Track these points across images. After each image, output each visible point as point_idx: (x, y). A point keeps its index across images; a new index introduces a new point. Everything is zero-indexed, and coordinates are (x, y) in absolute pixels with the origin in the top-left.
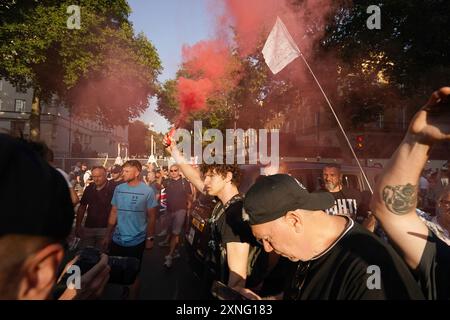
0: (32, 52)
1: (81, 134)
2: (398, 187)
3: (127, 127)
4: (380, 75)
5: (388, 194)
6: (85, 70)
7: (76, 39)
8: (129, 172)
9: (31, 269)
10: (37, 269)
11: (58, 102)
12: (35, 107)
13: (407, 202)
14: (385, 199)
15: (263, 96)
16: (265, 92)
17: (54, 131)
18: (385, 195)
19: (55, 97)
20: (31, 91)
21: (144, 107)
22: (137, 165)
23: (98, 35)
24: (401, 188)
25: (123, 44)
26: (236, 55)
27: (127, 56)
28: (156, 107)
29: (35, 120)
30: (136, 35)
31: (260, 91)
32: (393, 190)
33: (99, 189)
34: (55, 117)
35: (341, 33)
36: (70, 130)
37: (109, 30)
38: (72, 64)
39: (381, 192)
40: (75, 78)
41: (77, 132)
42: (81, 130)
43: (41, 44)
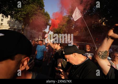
0: (23, 15)
1: (32, 33)
2: (103, 51)
3: (42, 32)
4: (104, 23)
5: (100, 53)
6: (34, 19)
7: (32, 12)
8: (40, 42)
9: (23, 62)
10: (24, 62)
11: (28, 26)
12: (23, 27)
13: (105, 56)
14: (99, 55)
15: (74, 27)
16: (74, 26)
17: (27, 32)
18: (99, 54)
19: (27, 25)
20: (22, 23)
21: (46, 28)
22: (42, 41)
23: (37, 11)
24: (104, 52)
25: (42, 14)
26: (68, 17)
27: (43, 16)
28: (49, 28)
29: (23, 29)
30: (45, 12)
31: (73, 26)
32: (101, 52)
33: (33, 46)
34: (27, 29)
35: (94, 12)
36: (30, 32)
37: (39, 11)
38: (31, 18)
39: (98, 53)
40: (32, 21)
41: (31, 33)
42: (32, 32)
43: (25, 13)
